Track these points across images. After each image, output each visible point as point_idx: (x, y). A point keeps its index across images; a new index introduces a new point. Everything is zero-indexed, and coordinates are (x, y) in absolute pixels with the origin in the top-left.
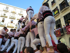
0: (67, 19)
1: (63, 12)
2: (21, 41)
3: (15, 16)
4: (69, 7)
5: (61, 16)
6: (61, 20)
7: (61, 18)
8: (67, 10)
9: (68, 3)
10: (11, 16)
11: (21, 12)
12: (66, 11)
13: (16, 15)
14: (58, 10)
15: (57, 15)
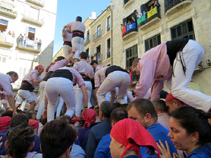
0: (179, 36)
1: (172, 16)
4: (191, 3)
5: (165, 26)
6: (162, 37)
7: (163, 32)
8: (183, 10)
12: (180, 13)
14: (158, 6)
15: (154, 23)
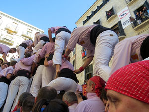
2: (20, 85)
3: (13, 39)
4: (125, 37)
9: (123, 30)
10: (3, 37)
11: (28, 32)
13: (15, 36)
